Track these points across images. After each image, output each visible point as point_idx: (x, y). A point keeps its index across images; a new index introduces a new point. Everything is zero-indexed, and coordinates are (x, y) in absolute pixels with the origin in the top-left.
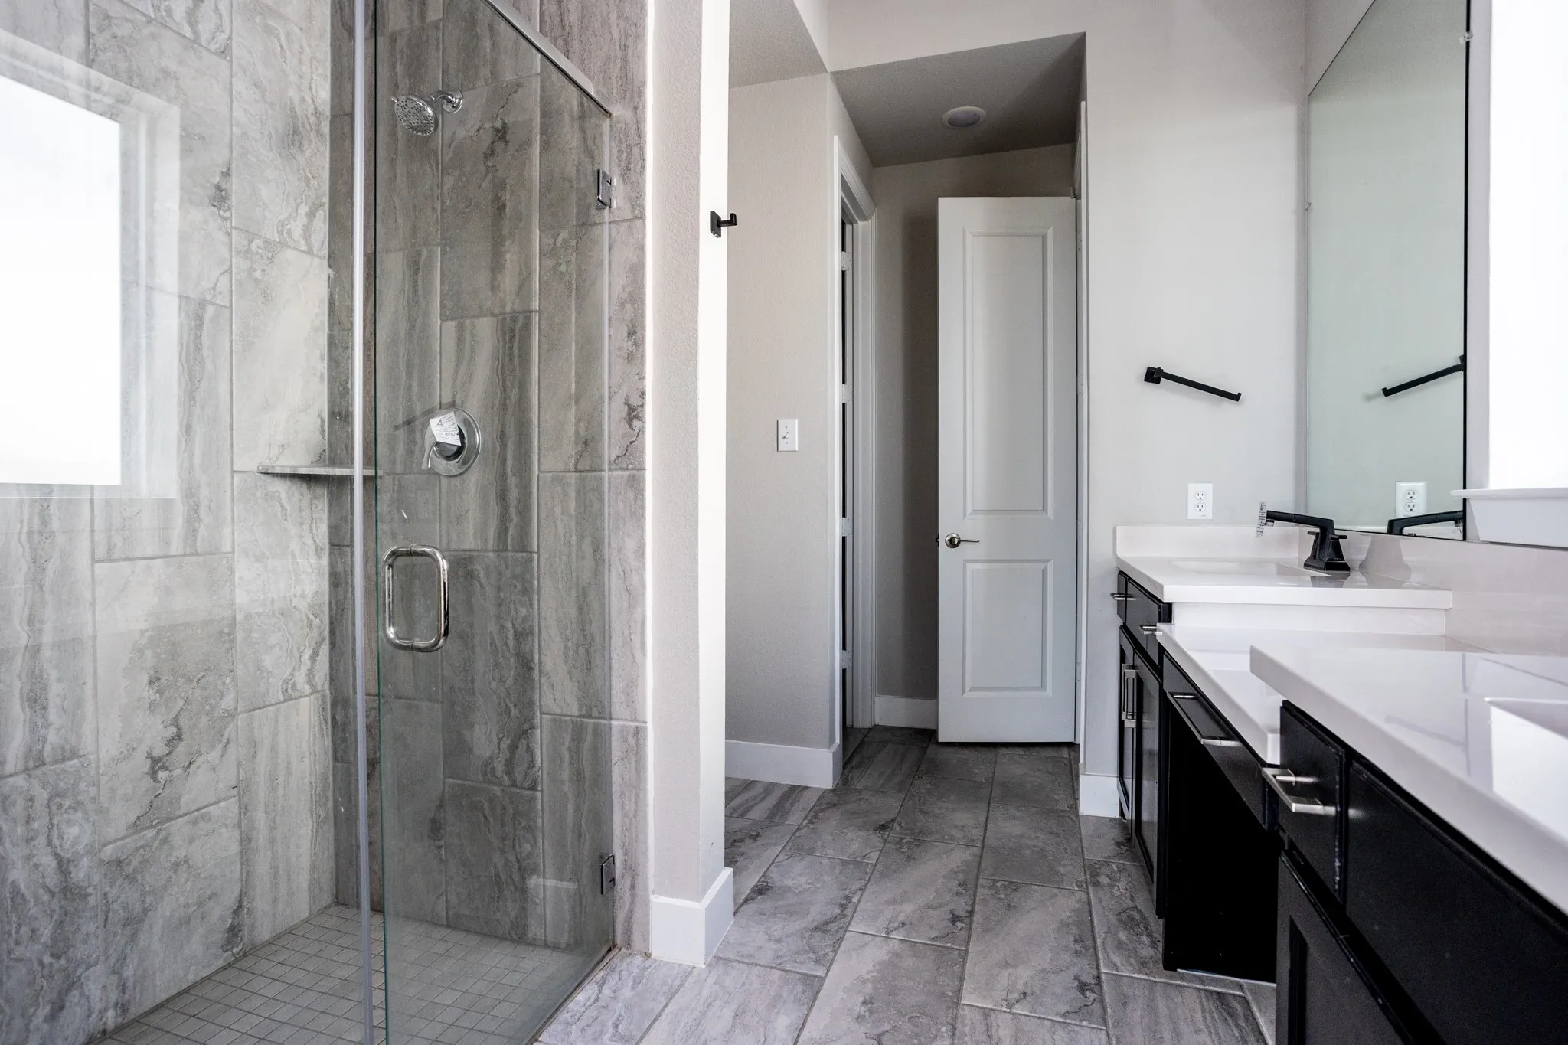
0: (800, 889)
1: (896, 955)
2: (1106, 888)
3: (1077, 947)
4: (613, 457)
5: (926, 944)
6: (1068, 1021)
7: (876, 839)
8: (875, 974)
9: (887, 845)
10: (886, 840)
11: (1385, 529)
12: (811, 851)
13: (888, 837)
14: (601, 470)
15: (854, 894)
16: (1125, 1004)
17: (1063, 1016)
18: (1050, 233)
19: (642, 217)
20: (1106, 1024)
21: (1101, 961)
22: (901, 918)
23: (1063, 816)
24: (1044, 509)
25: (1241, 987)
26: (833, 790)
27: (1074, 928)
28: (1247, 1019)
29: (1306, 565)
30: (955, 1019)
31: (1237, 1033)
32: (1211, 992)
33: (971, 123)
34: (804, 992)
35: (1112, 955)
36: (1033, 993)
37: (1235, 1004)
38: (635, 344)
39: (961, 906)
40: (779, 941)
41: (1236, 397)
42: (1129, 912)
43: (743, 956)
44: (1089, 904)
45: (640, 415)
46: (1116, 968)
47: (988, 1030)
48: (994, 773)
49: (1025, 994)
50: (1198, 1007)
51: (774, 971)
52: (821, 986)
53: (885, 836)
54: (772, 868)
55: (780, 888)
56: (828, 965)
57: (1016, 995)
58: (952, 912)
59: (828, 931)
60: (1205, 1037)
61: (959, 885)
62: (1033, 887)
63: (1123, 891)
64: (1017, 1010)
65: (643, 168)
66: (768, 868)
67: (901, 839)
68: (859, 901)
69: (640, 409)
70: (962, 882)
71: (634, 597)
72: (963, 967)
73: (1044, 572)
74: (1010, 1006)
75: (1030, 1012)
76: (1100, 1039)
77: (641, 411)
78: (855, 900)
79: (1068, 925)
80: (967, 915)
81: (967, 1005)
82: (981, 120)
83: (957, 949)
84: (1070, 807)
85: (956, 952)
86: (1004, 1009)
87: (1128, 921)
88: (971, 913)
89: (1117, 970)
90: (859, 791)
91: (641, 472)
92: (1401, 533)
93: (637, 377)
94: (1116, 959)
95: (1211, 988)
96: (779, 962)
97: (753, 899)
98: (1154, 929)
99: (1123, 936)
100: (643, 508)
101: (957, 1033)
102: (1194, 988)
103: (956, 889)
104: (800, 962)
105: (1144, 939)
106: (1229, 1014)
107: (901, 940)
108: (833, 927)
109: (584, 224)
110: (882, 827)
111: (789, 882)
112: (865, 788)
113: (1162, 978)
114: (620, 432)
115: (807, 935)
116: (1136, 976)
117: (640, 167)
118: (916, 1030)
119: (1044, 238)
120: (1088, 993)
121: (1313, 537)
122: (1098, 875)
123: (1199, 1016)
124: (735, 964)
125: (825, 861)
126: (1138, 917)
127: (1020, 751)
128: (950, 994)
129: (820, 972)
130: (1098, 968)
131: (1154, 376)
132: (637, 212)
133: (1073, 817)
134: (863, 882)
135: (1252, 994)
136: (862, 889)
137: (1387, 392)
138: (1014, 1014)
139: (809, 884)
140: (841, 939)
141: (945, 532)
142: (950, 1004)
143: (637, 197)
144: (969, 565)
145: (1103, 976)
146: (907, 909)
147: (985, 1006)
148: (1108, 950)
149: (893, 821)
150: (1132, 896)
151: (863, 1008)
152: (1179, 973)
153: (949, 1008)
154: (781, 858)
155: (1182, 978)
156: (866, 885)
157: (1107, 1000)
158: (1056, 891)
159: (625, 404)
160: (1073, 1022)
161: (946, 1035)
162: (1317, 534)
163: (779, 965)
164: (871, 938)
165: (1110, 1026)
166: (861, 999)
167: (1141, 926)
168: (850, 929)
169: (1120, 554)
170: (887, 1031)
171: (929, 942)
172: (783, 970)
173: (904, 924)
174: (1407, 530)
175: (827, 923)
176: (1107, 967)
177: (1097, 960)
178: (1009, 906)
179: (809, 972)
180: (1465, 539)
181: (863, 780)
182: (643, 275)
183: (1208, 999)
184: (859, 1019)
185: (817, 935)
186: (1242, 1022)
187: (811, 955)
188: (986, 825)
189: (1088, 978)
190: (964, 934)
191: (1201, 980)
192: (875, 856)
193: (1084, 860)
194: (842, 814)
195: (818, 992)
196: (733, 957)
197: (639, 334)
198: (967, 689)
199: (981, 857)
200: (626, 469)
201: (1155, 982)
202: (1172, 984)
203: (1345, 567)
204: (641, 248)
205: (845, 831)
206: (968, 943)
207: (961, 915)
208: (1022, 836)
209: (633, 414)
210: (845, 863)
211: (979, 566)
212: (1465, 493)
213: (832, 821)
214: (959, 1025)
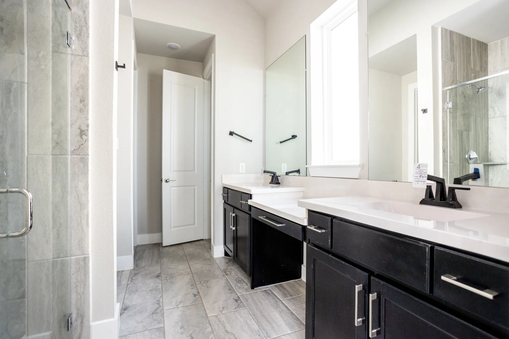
0: (140, 304)
1: (183, 311)
2: (230, 275)
3: (230, 291)
4: (72, 150)
5: (190, 305)
6: (237, 310)
7: (158, 280)
8: (180, 319)
9: (163, 281)
10: (161, 280)
11: (285, 174)
12: (137, 291)
13: (161, 279)
14: (66, 155)
15: (160, 299)
16: (247, 301)
17: (235, 309)
18: (197, 87)
19: (87, 56)
20: (245, 307)
21: (237, 293)
22: (179, 300)
23: (210, 259)
24: (194, 170)
25: (268, 287)
26: (134, 269)
27: (227, 287)
28: (272, 294)
29: (270, 183)
30: (209, 321)
31: (272, 298)
32: (262, 291)
33: (175, 49)
34: (160, 333)
35: (239, 291)
36: (225, 307)
37: (268, 291)
38: (84, 105)
39: (195, 292)
40: (142, 322)
41: (251, 141)
42: (238, 279)
43: (131, 332)
44: (227, 280)
45: (86, 134)
46: (241, 293)
47: (219, 320)
48: (185, 252)
49: (223, 308)
50: (262, 295)
51: (145, 332)
52: (164, 329)
53: (160, 279)
54: (125, 300)
55: (132, 306)
56: (163, 322)
57: (222, 309)
58: (193, 294)
59: (157, 313)
60: (266, 301)
61: (191, 286)
62: (212, 280)
63: (234, 274)
64: (223, 312)
65: (88, 37)
66: (123, 301)
67: (166, 278)
68: (163, 300)
69: (86, 131)
70: (191, 285)
71: (83, 206)
72: (204, 307)
73: (194, 189)
74: (221, 312)
75: (227, 311)
76: (246, 311)
77: (87, 132)
78: (161, 300)
79: (225, 287)
80: (197, 293)
81: (210, 316)
82: (178, 49)
83: (200, 303)
84: (210, 256)
85: (200, 304)
86: (220, 313)
87: (239, 281)
88: (198, 292)
89: (242, 294)
90: (144, 267)
91: (87, 156)
92: (288, 175)
93: (85, 119)
94: (240, 291)
95: (263, 290)
96: (145, 328)
97: (124, 313)
98: (245, 281)
99: (239, 285)
100: (88, 170)
101: (211, 324)
102: (259, 291)
103: (191, 287)
104: (153, 325)
105: (244, 284)
106: (269, 294)
107: (182, 307)
108: (158, 311)
109: (56, 51)
110: (158, 276)
111: (134, 303)
112: (145, 266)
113: (252, 291)
114: (76, 140)
115: (151, 316)
116: (246, 293)
117: (86, 36)
118: (200, 329)
119: (195, 89)
120: (238, 301)
121: (271, 177)
122: (226, 272)
123: (263, 297)
124: (129, 335)
125: (144, 292)
126: (240, 279)
127: (188, 244)
128: (204, 315)
129: (162, 325)
130: (237, 295)
131: (231, 133)
132: (85, 53)
133: (213, 259)
134: (161, 295)
135: (271, 288)
136: (162, 296)
137: (281, 142)
138: (223, 314)
139: (142, 301)
140: (163, 314)
141: (164, 177)
142: (206, 318)
143: (85, 48)
144: (172, 188)
145: (239, 296)
146: (179, 298)
147: (215, 315)
148: (238, 289)
149: (160, 273)
150: (237, 275)
151: (181, 330)
152: (255, 289)
153: (206, 319)
154: (127, 296)
155: (256, 290)
156: (162, 295)
157: (243, 301)
158: (218, 279)
159: (79, 129)
160: (238, 310)
161: (209, 326)
162: (273, 176)
163: (146, 329)
164: (172, 309)
165: (247, 307)
166: (179, 328)
167: (242, 281)
168: (164, 309)
169: (223, 182)
170: (192, 333)
171: (191, 304)
172: (148, 330)
173: (181, 302)
174: (289, 174)
175: (156, 310)
176: (239, 294)
177: (236, 293)
178: (208, 287)
179: (158, 327)
180: (306, 176)
181: (143, 264)
182: (88, 79)
183: (263, 293)
184: (182, 333)
185: (154, 315)
186: (272, 295)
187: (156, 322)
188: (190, 267)
189: (236, 298)
190: (199, 298)
191: (260, 289)
192: (160, 285)
193: (221, 269)
194: (141, 276)
195: (164, 331)
196: (127, 334)
197: (85, 102)
198: (172, 228)
199: (193, 276)
200: (80, 155)
201: (251, 293)
202: (255, 292)
203: (279, 183)
204: (87, 68)
205: (145, 281)
206: (202, 301)
207: (196, 294)
208: (202, 267)
209: (83, 133)
210: (151, 291)
211: (175, 188)
212: (306, 166)
213: (139, 280)
214: (211, 322)
